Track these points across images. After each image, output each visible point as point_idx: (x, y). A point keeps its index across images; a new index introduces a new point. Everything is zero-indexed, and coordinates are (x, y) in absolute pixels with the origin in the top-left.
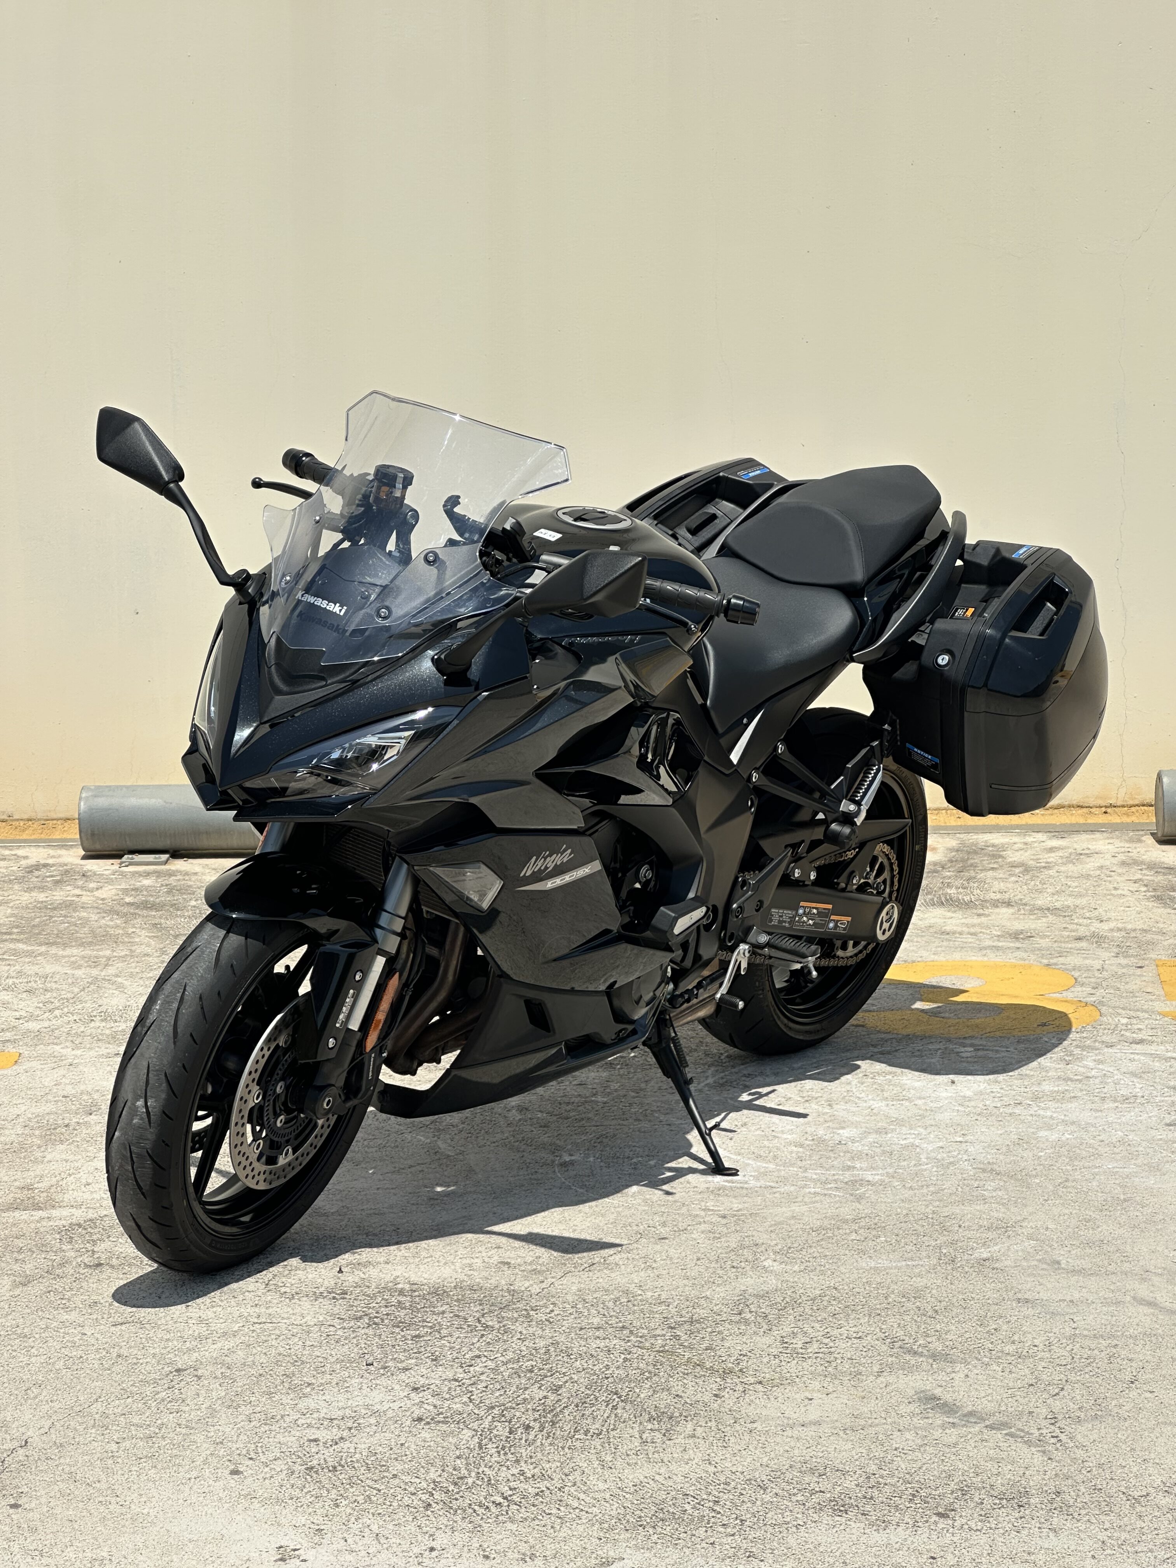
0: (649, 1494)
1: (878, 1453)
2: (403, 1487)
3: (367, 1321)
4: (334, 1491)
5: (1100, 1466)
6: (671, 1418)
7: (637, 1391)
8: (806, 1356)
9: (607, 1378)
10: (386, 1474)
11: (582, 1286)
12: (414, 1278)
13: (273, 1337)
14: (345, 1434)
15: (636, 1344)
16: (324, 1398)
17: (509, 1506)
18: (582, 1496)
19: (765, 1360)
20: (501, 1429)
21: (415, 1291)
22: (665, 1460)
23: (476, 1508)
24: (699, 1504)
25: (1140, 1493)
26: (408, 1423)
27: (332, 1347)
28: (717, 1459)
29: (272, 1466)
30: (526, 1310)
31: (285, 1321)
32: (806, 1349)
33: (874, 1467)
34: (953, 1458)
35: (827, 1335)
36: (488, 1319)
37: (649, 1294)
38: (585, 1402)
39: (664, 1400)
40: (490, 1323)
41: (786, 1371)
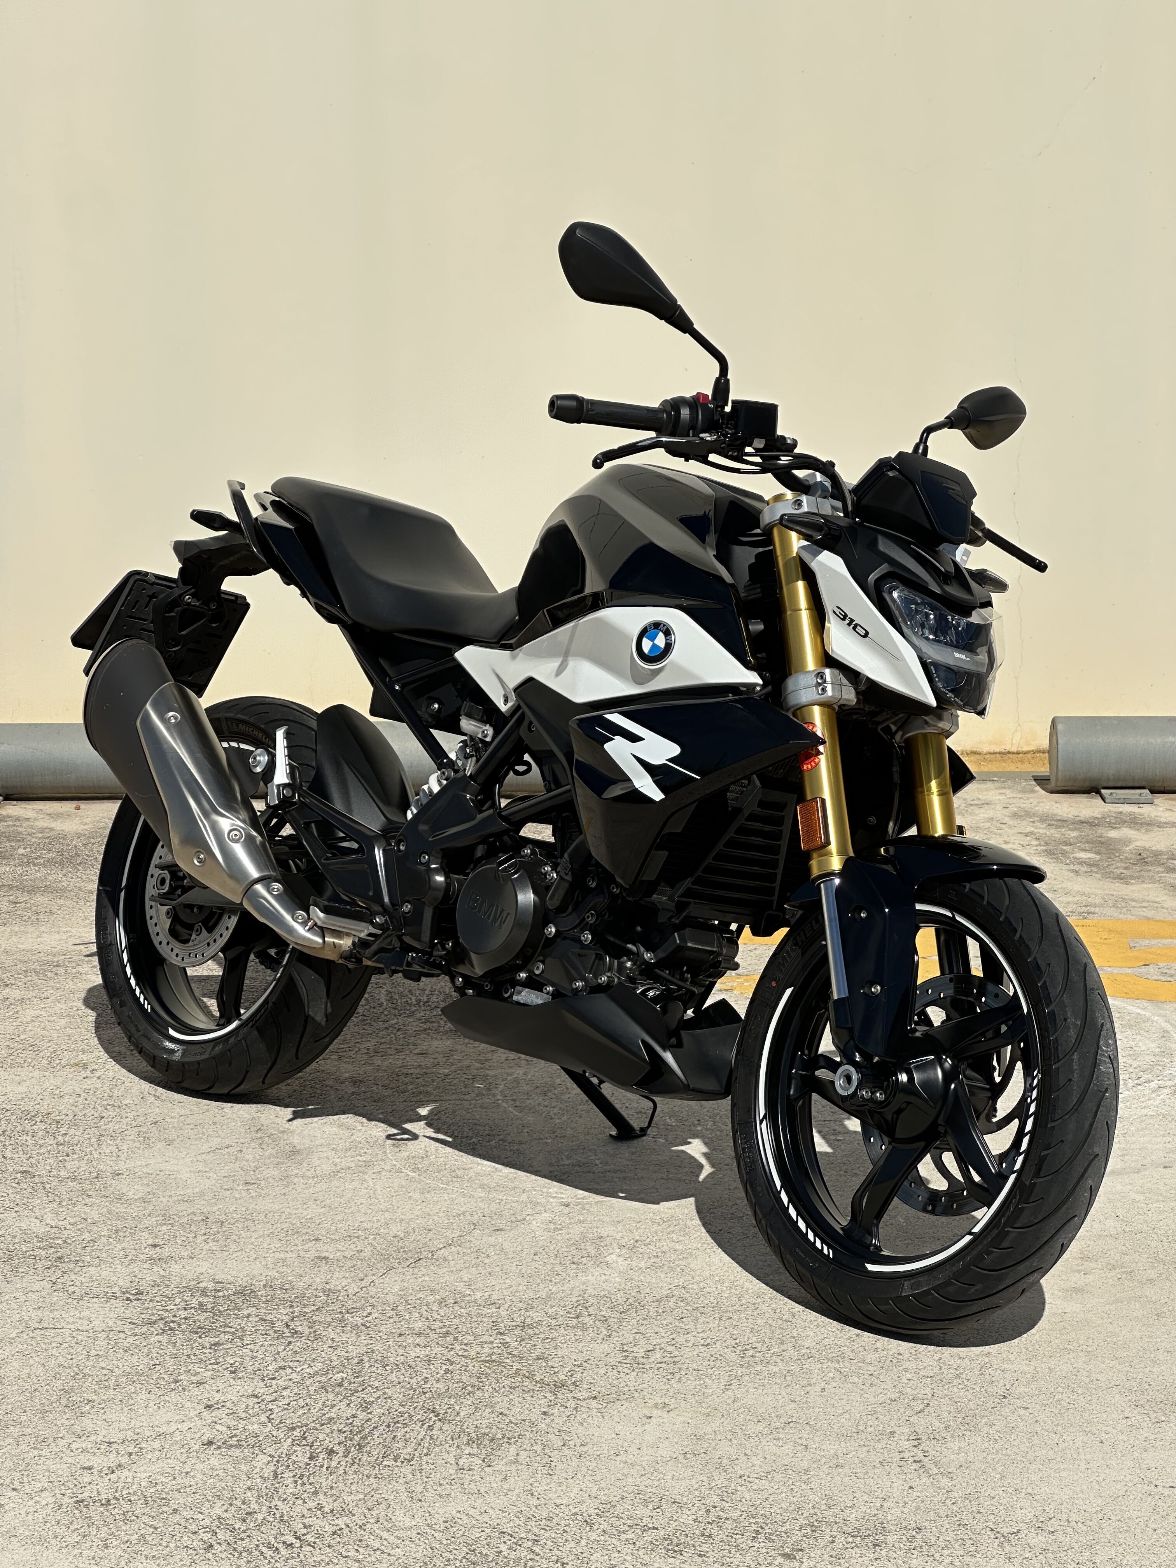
0: (461, 1533)
1: (720, 1480)
2: (183, 1524)
3: (162, 1326)
4: (105, 1529)
5: (967, 1497)
6: (492, 1440)
7: (457, 1408)
8: (647, 1367)
9: (424, 1393)
10: (164, 1509)
11: (406, 1285)
12: (220, 1277)
13: (55, 1345)
14: (124, 1460)
15: (460, 1353)
16: (104, 1417)
17: (301, 1547)
18: (385, 1535)
19: (602, 1371)
20: (300, 1454)
21: (219, 1291)
22: (482, 1490)
23: (264, 1549)
24: (516, 1543)
25: (1008, 1530)
26: (197, 1447)
27: (120, 1356)
28: (541, 1489)
29: (37, 1498)
30: (341, 1313)
31: (70, 1326)
32: (648, 1358)
33: (716, 1499)
34: (804, 1486)
35: (672, 1342)
36: (298, 1323)
37: (478, 1294)
38: (398, 1422)
39: (486, 1419)
40: (299, 1329)
41: (623, 1384)
